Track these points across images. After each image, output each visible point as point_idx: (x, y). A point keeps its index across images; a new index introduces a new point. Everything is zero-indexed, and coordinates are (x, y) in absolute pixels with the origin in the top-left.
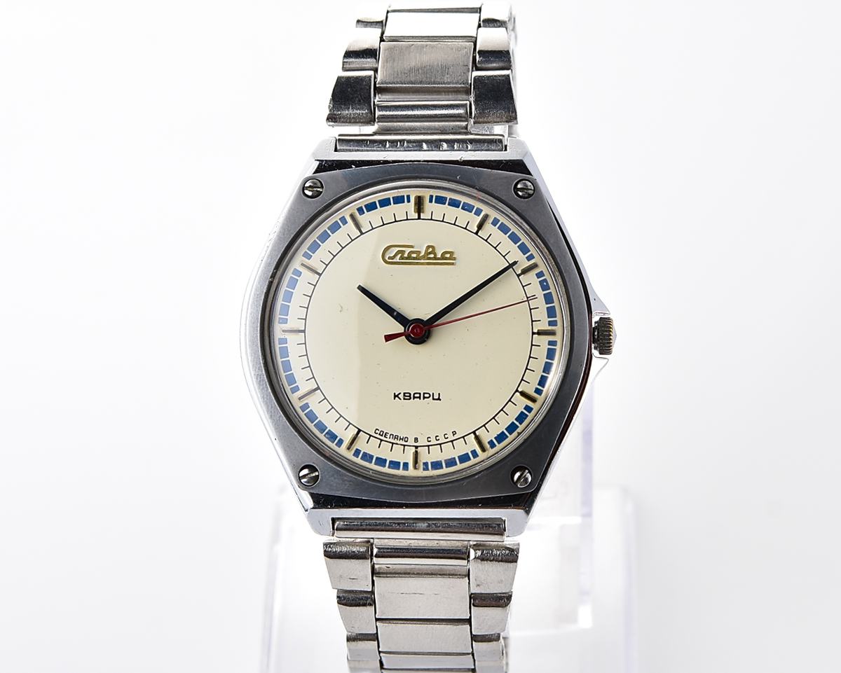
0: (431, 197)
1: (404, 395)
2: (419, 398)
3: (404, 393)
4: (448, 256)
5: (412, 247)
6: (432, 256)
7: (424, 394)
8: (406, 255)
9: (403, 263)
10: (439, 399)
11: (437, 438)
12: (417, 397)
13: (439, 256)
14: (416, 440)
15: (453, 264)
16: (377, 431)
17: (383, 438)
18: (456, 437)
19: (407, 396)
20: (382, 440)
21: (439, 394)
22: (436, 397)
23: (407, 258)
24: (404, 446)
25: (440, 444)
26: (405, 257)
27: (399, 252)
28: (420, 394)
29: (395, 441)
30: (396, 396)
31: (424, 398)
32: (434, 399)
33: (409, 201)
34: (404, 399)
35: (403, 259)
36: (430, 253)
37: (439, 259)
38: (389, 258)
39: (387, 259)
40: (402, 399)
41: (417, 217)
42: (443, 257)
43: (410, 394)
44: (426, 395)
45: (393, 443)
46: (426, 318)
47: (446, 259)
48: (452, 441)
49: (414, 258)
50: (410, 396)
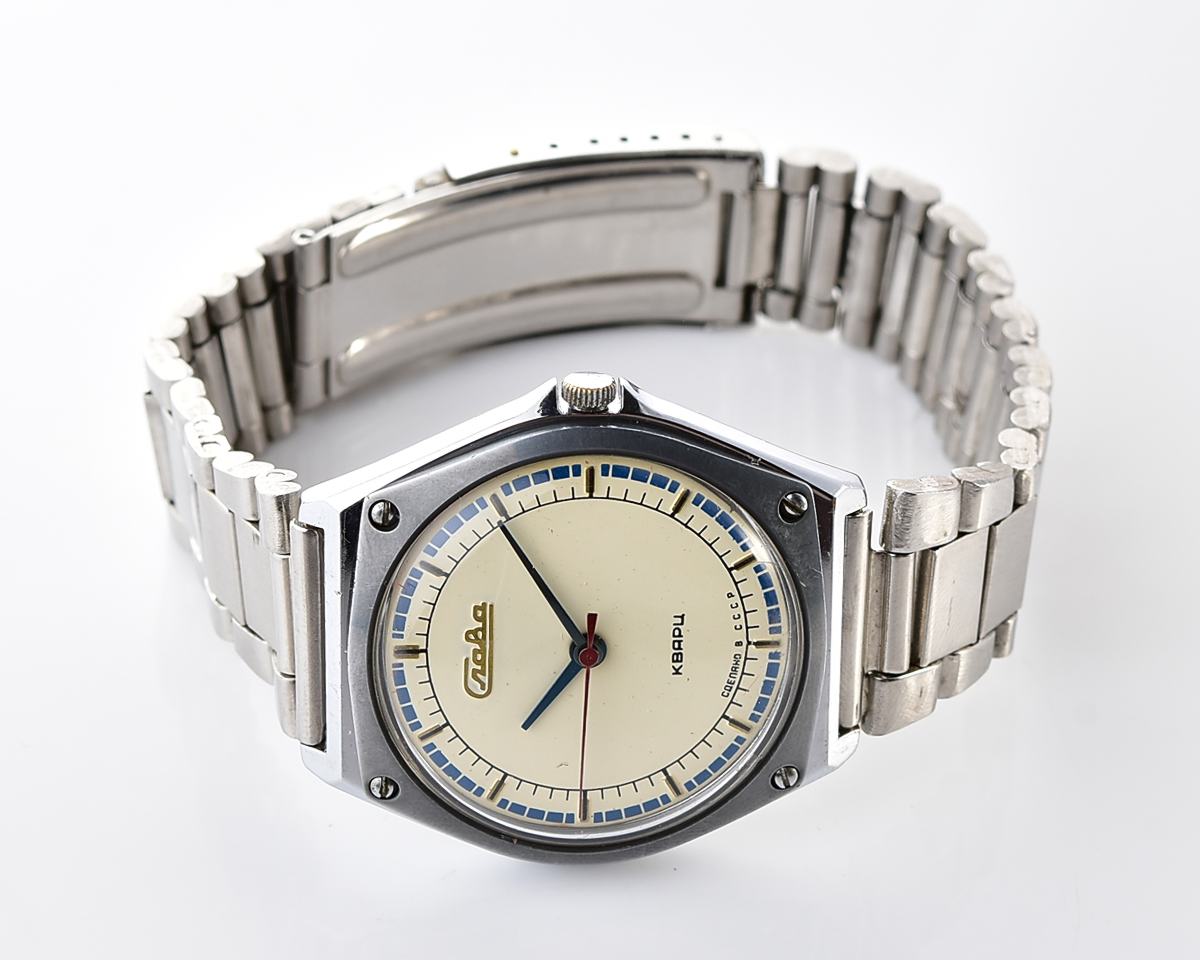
0: (394, 636)
1: (677, 661)
2: (680, 642)
3: (673, 661)
4: (480, 614)
5: (467, 660)
6: (480, 634)
7: (674, 636)
8: (479, 668)
9: (491, 672)
10: (682, 617)
11: (737, 616)
12: (679, 645)
13: (480, 625)
14: (739, 644)
15: (491, 606)
16: (725, 694)
17: (735, 687)
18: (735, 593)
19: (678, 657)
20: (738, 688)
21: (675, 617)
22: (679, 620)
23: (483, 665)
24: (746, 659)
25: (745, 613)
26: (482, 669)
27: (475, 677)
28: (674, 642)
29: (740, 671)
30: (677, 672)
31: (680, 636)
32: (682, 624)
33: (401, 665)
34: (681, 661)
35: (485, 671)
36: (476, 636)
37: (484, 625)
38: (483, 688)
39: (483, 692)
40: (680, 664)
41: (424, 654)
42: (482, 619)
43: (674, 654)
44: (677, 633)
45: (743, 673)
46: (568, 638)
47: (484, 614)
48: (741, 598)
49: (484, 657)
50: (677, 654)
